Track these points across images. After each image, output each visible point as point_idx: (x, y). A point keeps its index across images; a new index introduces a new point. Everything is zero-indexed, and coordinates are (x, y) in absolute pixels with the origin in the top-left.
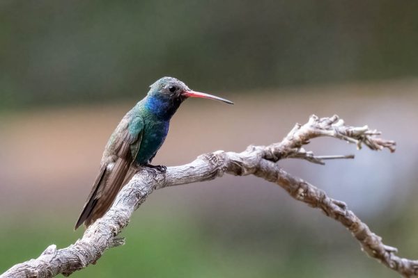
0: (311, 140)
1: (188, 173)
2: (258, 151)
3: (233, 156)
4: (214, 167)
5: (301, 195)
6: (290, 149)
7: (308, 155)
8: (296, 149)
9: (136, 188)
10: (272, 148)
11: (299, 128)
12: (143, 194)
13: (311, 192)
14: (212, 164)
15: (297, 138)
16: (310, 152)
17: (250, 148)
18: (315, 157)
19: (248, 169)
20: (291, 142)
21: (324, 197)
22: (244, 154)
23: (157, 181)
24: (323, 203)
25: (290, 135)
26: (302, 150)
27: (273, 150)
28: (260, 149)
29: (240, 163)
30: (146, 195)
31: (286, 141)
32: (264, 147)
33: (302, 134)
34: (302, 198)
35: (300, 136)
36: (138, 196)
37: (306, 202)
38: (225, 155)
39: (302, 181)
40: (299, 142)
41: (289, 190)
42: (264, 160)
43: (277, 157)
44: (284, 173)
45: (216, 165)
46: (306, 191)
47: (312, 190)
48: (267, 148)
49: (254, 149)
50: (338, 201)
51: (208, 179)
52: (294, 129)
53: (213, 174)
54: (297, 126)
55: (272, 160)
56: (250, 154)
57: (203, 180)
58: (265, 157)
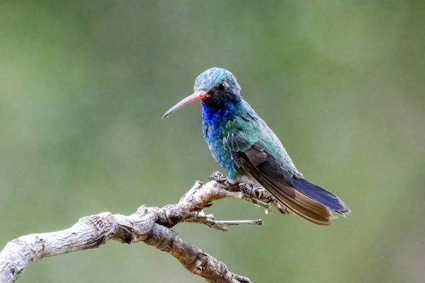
0: (214, 202)
1: (70, 241)
2: (152, 215)
3: (121, 219)
4: (100, 233)
5: (199, 269)
6: (188, 212)
7: (209, 220)
8: (196, 213)
9: (10, 261)
10: (168, 210)
11: (200, 187)
12: (19, 269)
13: (210, 266)
14: (98, 230)
15: (197, 198)
16: (211, 215)
17: (141, 209)
18: (216, 222)
19: (138, 236)
20: (191, 204)
21: (226, 272)
22: (134, 217)
23: (35, 252)
24: (223, 278)
25: (189, 194)
26: (202, 214)
27: (168, 213)
28: (153, 211)
29: (129, 229)
30: (22, 269)
31: (184, 203)
32: (157, 208)
33: (204, 194)
34: (199, 272)
35: (202, 197)
36: (13, 271)
37: (203, 276)
38: (112, 218)
39: (200, 251)
40: (199, 204)
41: (184, 262)
42: (158, 225)
43: (172, 221)
44: (180, 240)
45: (102, 230)
46: (205, 264)
47: (212, 263)
48: (161, 210)
49: (146, 211)
50: (241, 277)
51: (92, 247)
52: (194, 187)
53: (99, 241)
54: (197, 184)
55: (167, 225)
56: (141, 217)
57: (87, 248)
58: (159, 221)
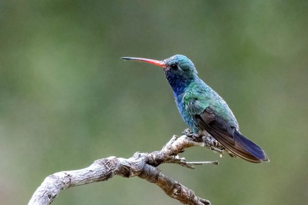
0: (186, 149)
1: (88, 176)
2: (143, 158)
3: (122, 161)
4: (108, 170)
5: (175, 194)
6: (168, 156)
7: (182, 161)
8: (173, 156)
9: (48, 190)
10: (154, 155)
11: (176, 139)
12: (54, 195)
13: (183, 192)
14: (107, 168)
15: (174, 147)
16: (183, 158)
17: (136, 154)
18: (187, 163)
19: (134, 172)
20: (170, 151)
21: (194, 196)
22: (131, 160)
23: (64, 183)
24: (192, 201)
25: (168, 144)
26: (177, 157)
27: (154, 157)
28: (144, 155)
29: (129, 168)
30: (56, 195)
31: (165, 150)
32: (147, 153)
33: (179, 144)
34: (175, 196)
35: (177, 146)
36: (50, 196)
37: (178, 199)
38: (117, 160)
39: (176, 182)
40: (176, 151)
41: (165, 190)
42: (147, 165)
43: (157, 162)
44: (162, 175)
45: (110, 169)
46: (180, 191)
47: (184, 190)
48: (150, 155)
49: (140, 156)
50: (204, 200)
51: (103, 180)
52: (172, 139)
53: (107, 176)
54: (174, 137)
55: (154, 165)
56: (136, 160)
57: (99, 181)
58: (148, 162)
